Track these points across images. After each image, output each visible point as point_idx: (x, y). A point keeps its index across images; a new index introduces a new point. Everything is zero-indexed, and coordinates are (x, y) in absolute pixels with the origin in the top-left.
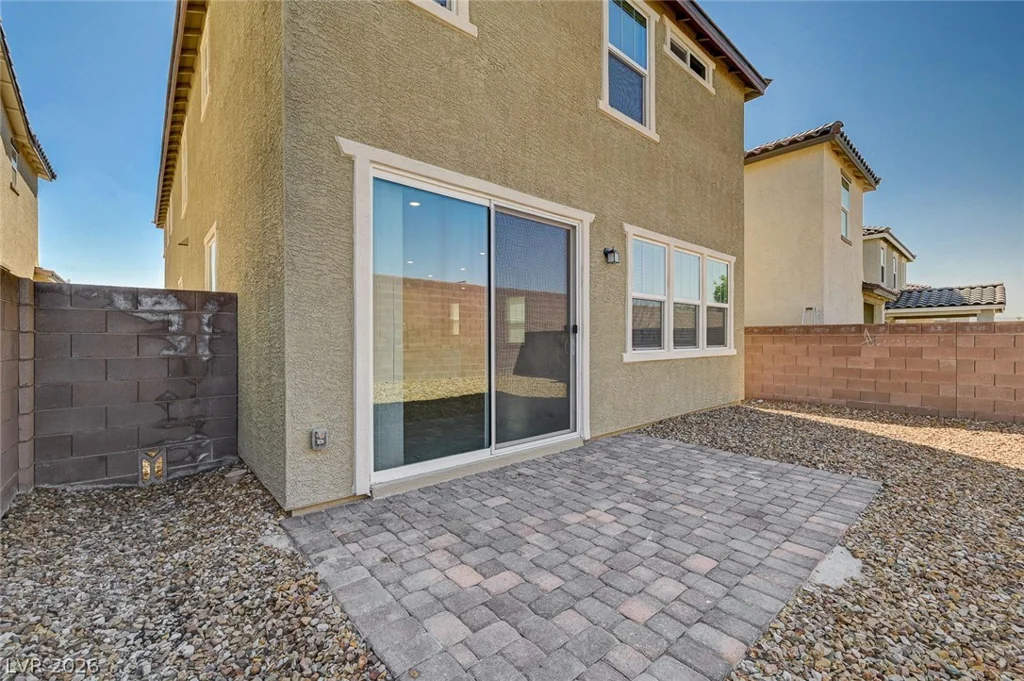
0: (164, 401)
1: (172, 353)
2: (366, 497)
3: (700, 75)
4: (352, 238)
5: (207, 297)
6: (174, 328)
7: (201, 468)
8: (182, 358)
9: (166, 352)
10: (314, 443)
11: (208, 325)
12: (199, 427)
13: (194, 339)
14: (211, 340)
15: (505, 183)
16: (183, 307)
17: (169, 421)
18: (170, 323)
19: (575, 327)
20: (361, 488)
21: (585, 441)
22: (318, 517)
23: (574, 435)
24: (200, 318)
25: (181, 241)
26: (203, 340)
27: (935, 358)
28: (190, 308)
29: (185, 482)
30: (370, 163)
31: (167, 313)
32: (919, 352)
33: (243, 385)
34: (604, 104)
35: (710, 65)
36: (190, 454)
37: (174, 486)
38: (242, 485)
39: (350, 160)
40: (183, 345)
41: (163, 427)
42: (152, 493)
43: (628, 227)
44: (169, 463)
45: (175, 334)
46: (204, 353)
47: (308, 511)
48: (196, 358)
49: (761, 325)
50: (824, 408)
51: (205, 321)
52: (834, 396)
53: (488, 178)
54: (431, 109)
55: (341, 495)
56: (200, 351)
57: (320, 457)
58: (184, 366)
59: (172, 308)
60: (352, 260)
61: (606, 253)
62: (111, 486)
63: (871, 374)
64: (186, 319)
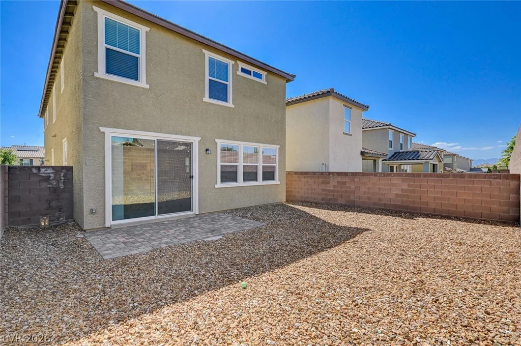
0: (49, 202)
1: (51, 186)
2: (109, 228)
3: (260, 78)
4: (104, 155)
5: (63, 168)
6: (51, 178)
7: (61, 223)
8: (54, 188)
9: (49, 186)
10: (92, 212)
11: (63, 177)
12: (60, 210)
13: (58, 182)
14: (64, 182)
15: (161, 132)
16: (54, 171)
17: (50, 207)
18: (50, 177)
19: (193, 176)
20: (107, 225)
21: (196, 215)
22: (94, 231)
23: (192, 213)
24: (60, 175)
25: (53, 134)
26: (61, 182)
27: (349, 185)
28: (57, 172)
29: (55, 226)
30: (110, 133)
31: (49, 173)
32: (345, 183)
33: (75, 196)
34: (206, 99)
35: (264, 74)
36: (57, 218)
37: (51, 228)
38: (73, 226)
39: (104, 133)
40: (55, 183)
41: (48, 209)
42: (45, 229)
43: (217, 140)
44: (50, 221)
45: (52, 180)
46: (62, 186)
47: (91, 231)
48: (59, 187)
49: (294, 171)
50: (317, 205)
51: (62, 175)
52: (322, 200)
53: (154, 131)
54: (132, 113)
55: (101, 227)
56: (60, 185)
57: (94, 216)
58: (55, 190)
59: (51, 172)
60: (104, 161)
61: (207, 150)
62: (32, 227)
63: (333, 191)
64: (55, 175)
